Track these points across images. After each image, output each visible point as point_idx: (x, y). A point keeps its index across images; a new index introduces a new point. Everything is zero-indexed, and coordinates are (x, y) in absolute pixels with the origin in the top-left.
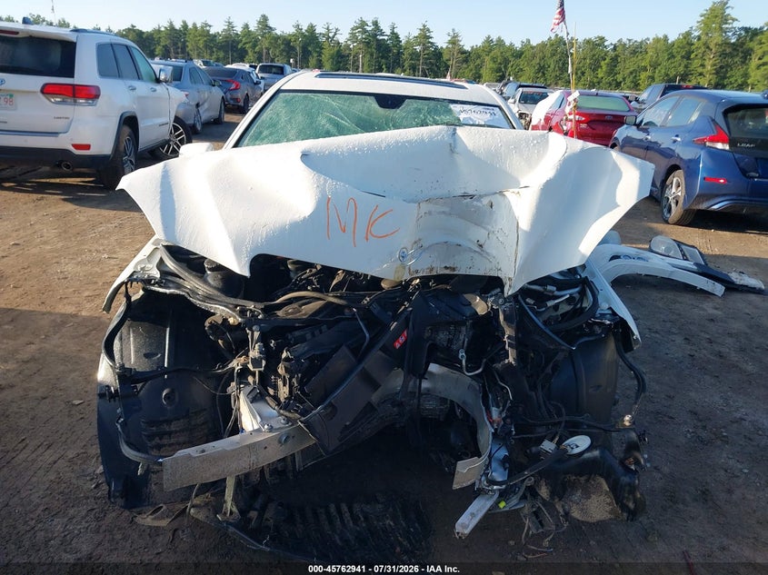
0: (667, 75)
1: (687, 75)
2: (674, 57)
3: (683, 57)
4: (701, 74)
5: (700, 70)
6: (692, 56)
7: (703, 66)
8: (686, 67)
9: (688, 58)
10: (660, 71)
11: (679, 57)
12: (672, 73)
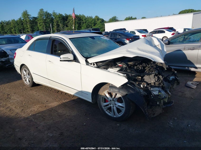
0: (19, 29)
1: (24, 29)
2: (19, 25)
3: (21, 24)
4: (27, 28)
5: (27, 27)
6: (24, 24)
7: (27, 26)
8: (23, 27)
9: (23, 25)
10: (16, 28)
11: (20, 25)
12: (20, 29)
